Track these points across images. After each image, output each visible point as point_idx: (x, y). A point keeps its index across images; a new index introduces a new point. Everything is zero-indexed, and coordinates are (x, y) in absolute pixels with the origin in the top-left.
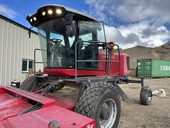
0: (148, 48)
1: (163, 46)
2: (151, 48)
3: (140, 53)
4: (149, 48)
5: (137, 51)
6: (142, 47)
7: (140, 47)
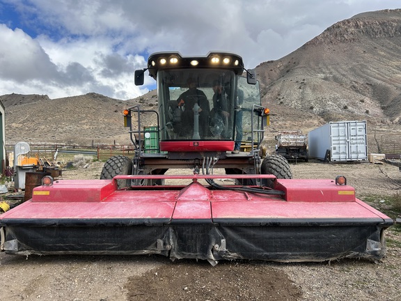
0: (113, 99)
1: (141, 100)
2: (120, 102)
3: (98, 110)
4: (115, 100)
5: (90, 105)
6: (101, 97)
7: (96, 95)
